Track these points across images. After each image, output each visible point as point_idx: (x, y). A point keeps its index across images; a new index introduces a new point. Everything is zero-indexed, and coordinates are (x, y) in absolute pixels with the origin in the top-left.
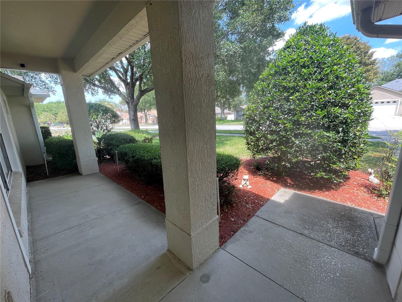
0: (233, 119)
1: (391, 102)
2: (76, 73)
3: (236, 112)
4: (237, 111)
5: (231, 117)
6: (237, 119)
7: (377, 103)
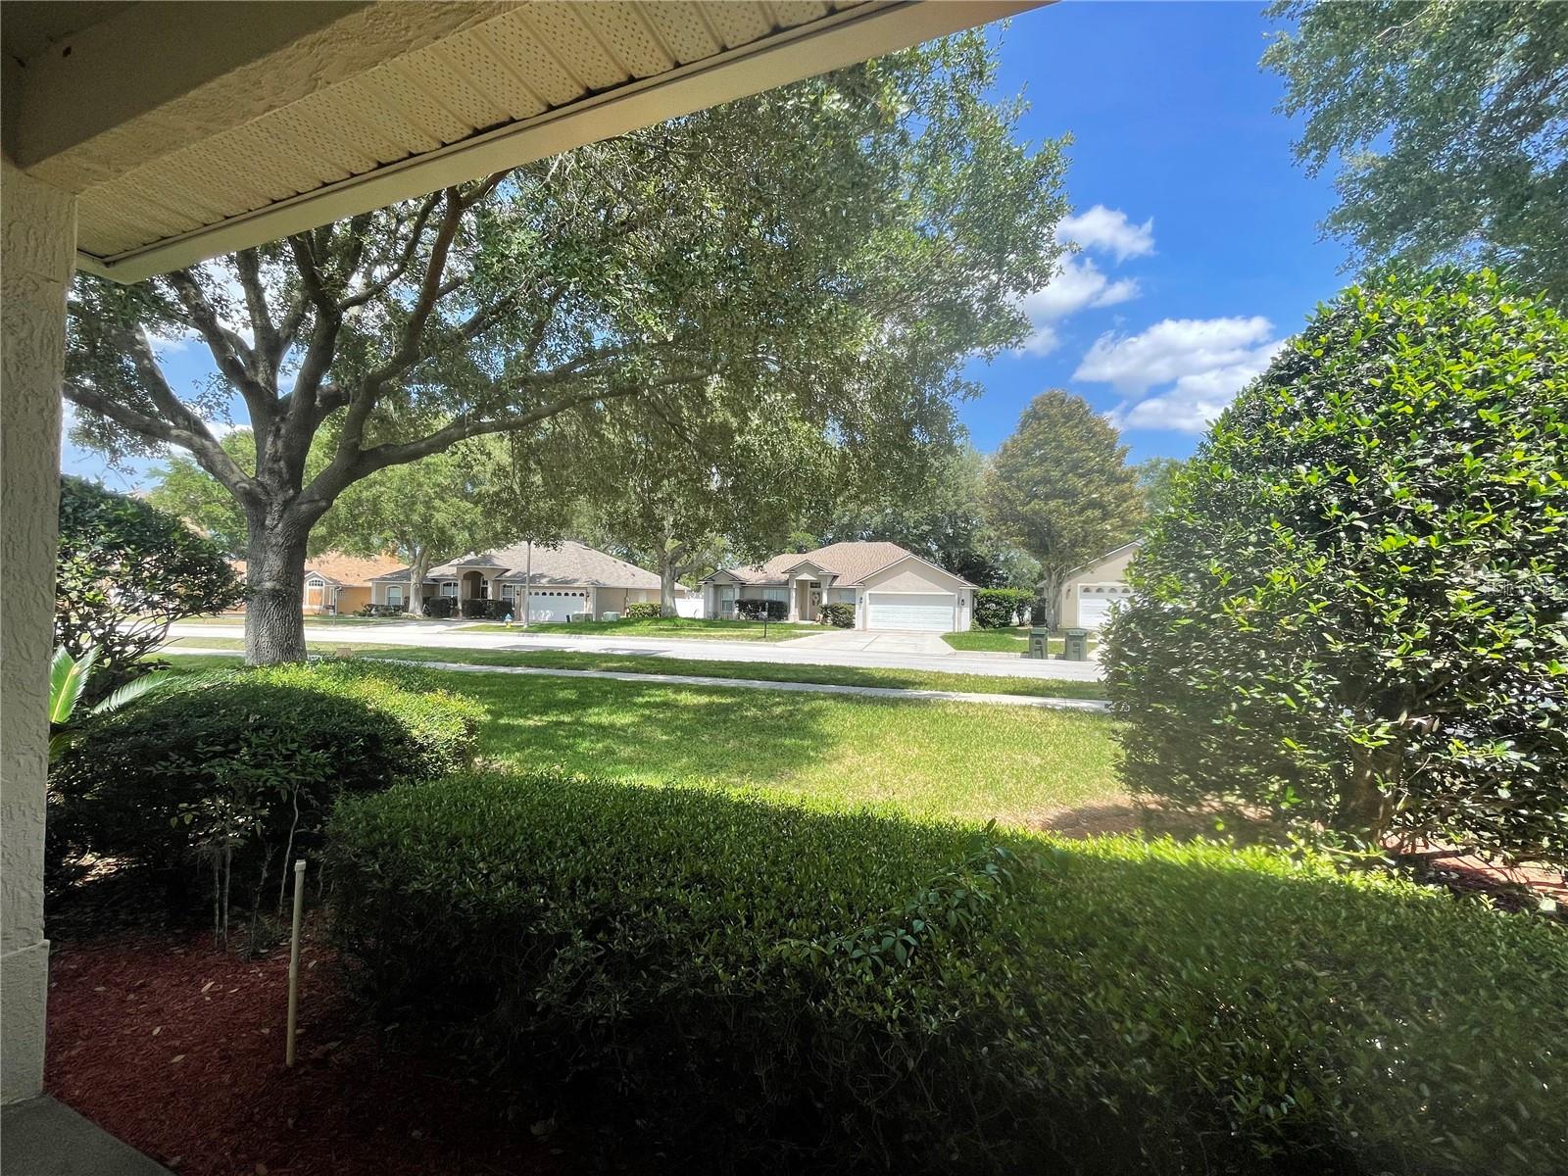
0: (700, 615)
1: (1106, 590)
2: (21, 174)
3: (711, 590)
4: (716, 587)
5: (691, 606)
6: (716, 615)
7: (1087, 590)
